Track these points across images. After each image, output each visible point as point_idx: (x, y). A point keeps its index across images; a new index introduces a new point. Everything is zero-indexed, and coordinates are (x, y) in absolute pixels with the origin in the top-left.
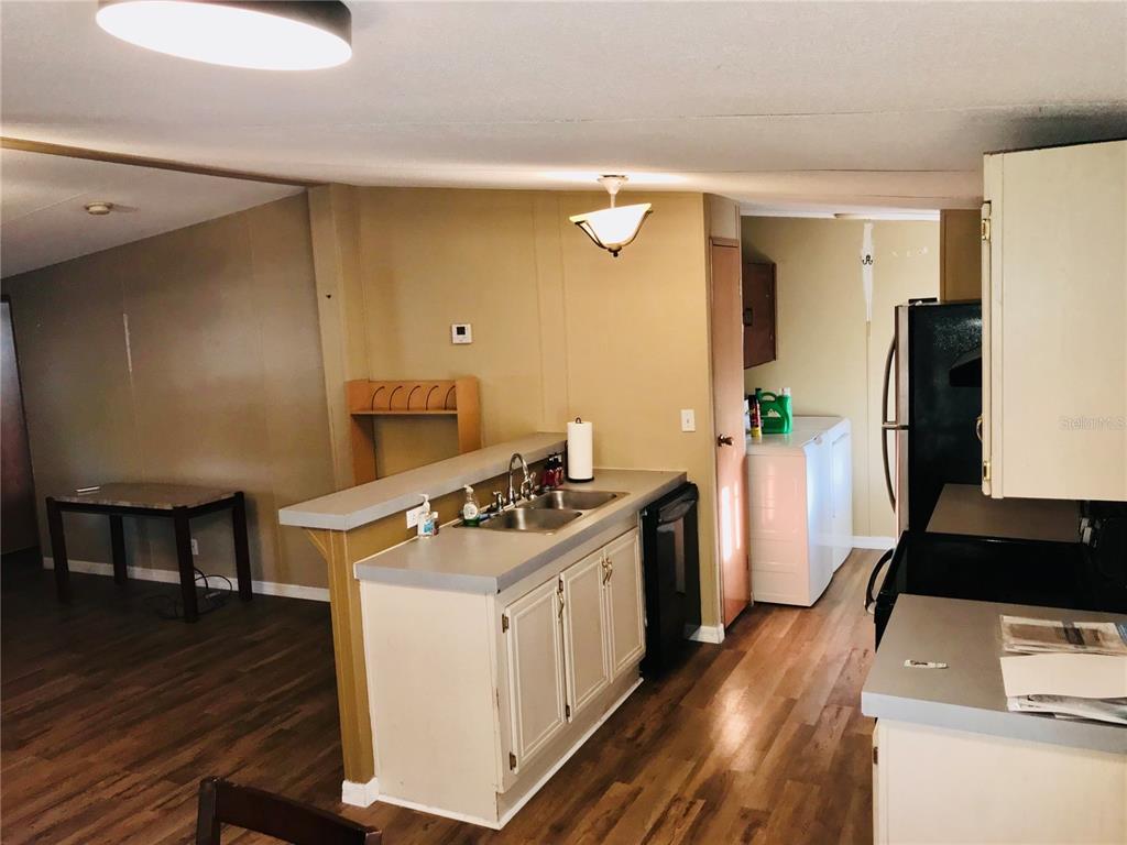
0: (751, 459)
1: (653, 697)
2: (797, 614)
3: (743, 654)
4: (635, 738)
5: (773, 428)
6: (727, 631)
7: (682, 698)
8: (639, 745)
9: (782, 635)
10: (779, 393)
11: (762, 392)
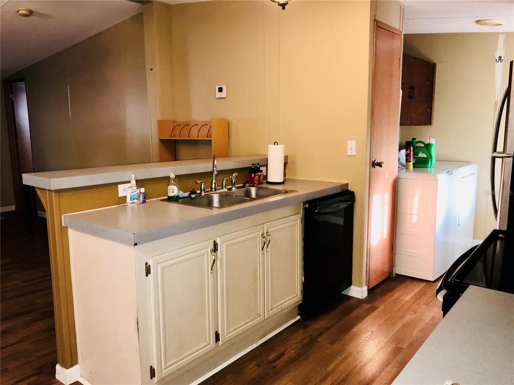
0: (401, 181)
1: (301, 331)
2: (423, 284)
3: (375, 308)
4: (275, 360)
5: (421, 164)
6: (370, 291)
7: (321, 334)
8: (274, 367)
9: (408, 298)
10: (427, 142)
11: (416, 141)
